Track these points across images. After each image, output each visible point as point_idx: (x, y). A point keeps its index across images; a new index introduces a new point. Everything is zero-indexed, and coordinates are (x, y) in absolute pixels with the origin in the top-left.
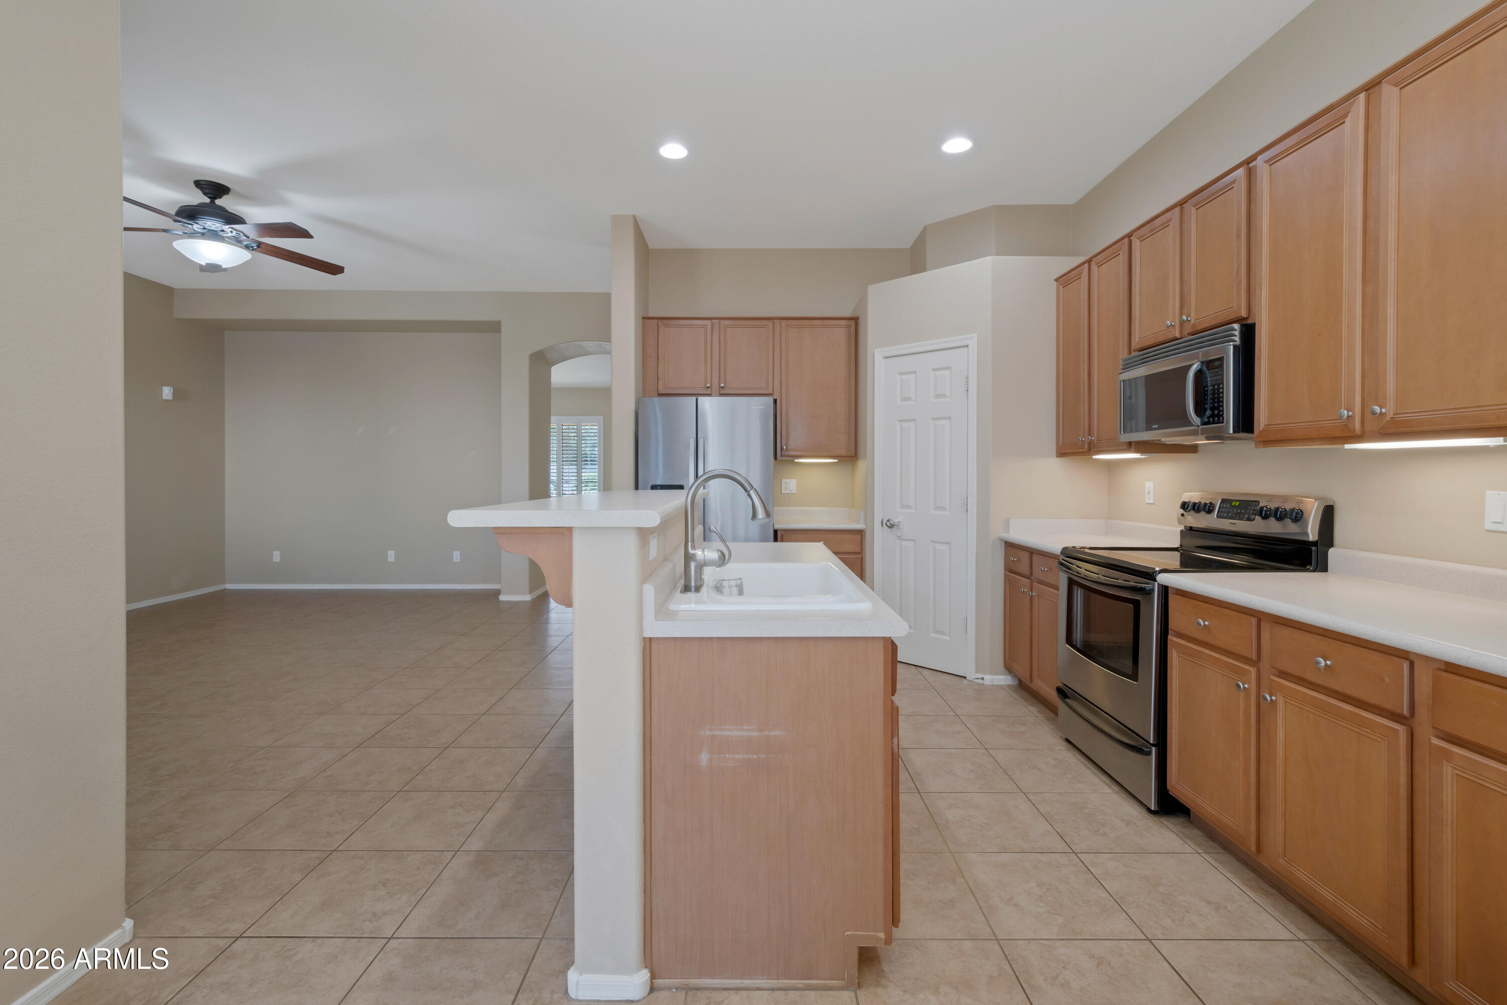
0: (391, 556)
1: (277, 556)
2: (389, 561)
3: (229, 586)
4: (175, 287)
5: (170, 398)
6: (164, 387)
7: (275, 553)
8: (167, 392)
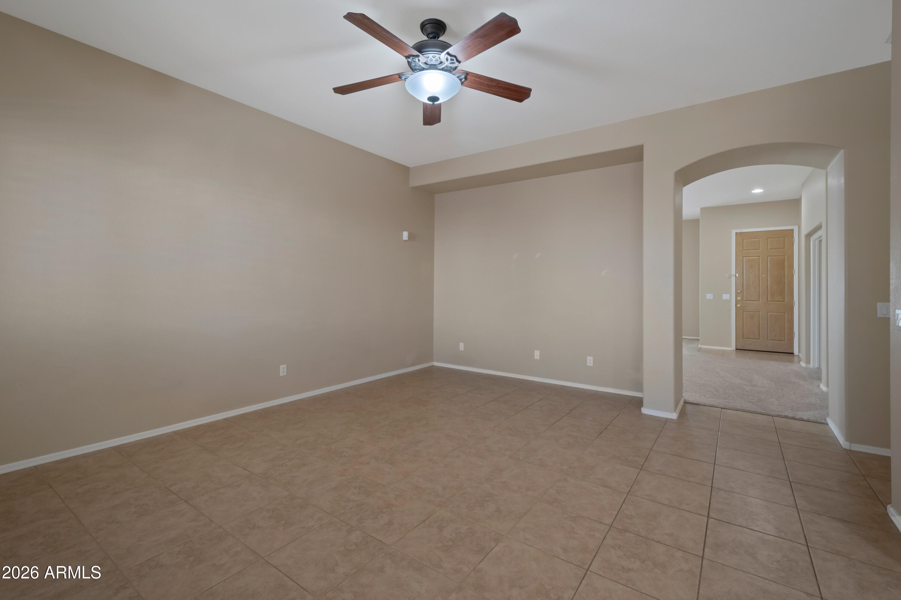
0: (537, 354)
1: (462, 347)
2: (535, 358)
3: (436, 364)
4: (410, 167)
5: (407, 239)
6: (404, 232)
7: (461, 344)
8: (405, 235)
